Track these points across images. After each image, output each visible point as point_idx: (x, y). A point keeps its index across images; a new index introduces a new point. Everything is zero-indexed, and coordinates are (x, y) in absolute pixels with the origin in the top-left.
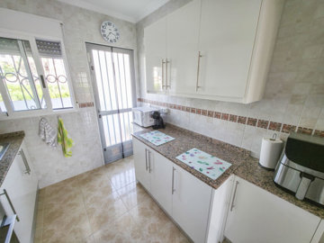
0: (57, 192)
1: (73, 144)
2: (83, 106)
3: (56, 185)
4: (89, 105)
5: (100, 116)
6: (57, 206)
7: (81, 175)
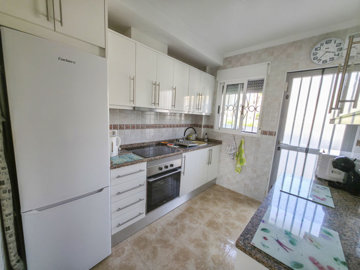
0: (219, 191)
1: (245, 164)
2: (264, 133)
3: (223, 188)
4: (271, 134)
5: (279, 149)
6: (210, 197)
7: (241, 195)
